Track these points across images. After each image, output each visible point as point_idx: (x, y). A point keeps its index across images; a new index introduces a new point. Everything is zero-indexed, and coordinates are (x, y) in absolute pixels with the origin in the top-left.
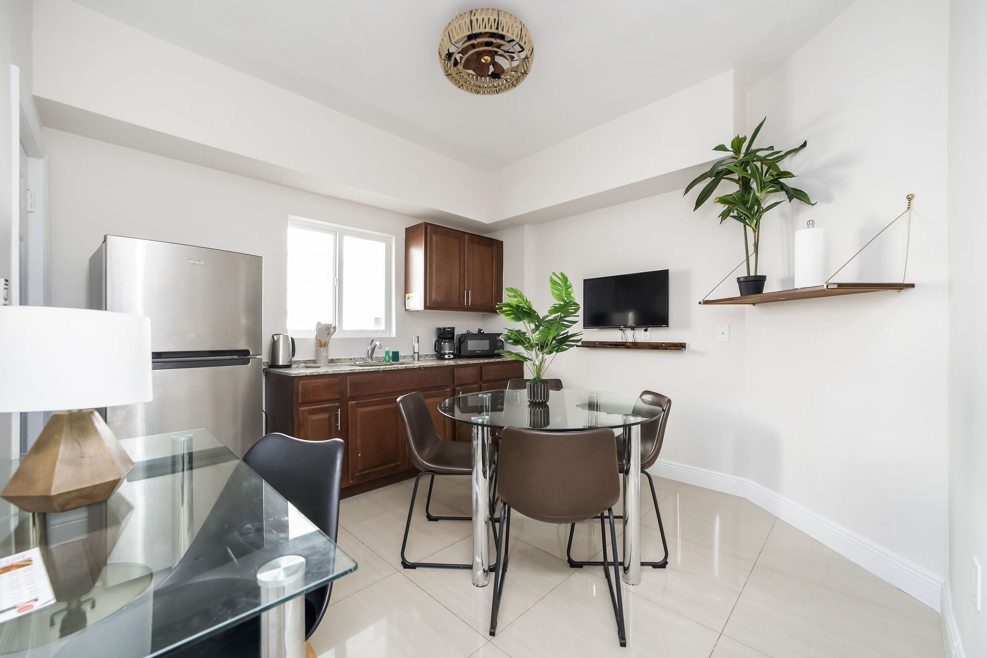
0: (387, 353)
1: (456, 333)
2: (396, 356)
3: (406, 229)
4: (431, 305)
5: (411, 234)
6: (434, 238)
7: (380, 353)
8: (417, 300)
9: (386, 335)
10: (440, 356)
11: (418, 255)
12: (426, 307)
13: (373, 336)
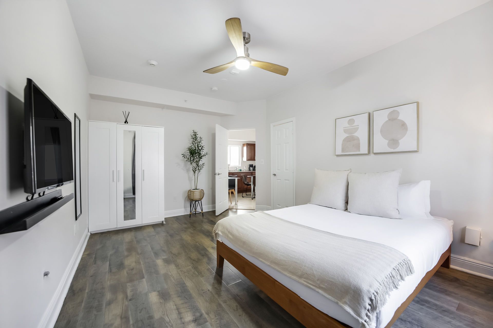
0: (239, 169)
1: (253, 166)
2: (241, 170)
3: (243, 144)
4: (248, 160)
5: (244, 145)
6: (248, 146)
7: (238, 170)
8: (245, 159)
9: (239, 166)
10: (250, 170)
11: (245, 148)
12: (247, 160)
13: (236, 166)
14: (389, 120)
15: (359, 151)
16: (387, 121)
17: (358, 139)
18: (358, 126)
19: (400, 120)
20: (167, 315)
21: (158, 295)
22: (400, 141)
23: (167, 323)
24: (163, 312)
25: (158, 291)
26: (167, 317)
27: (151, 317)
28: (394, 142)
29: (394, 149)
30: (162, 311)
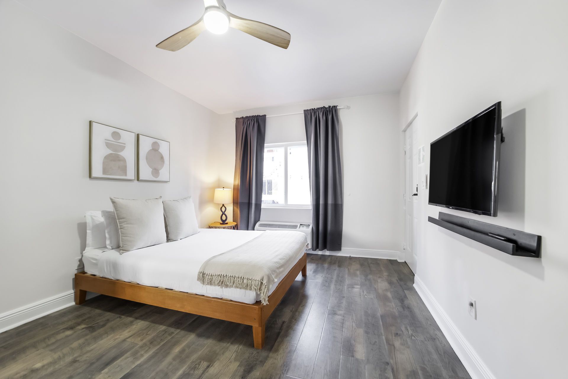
14: (153, 149)
15: (126, 175)
16: (151, 150)
17: (124, 160)
18: (125, 144)
19: (160, 153)
20: (353, 327)
21: (355, 351)
22: (160, 171)
23: (354, 322)
24: (355, 331)
25: (353, 356)
26: (354, 326)
27: (367, 332)
28: (156, 172)
29: (156, 178)
30: (355, 333)
